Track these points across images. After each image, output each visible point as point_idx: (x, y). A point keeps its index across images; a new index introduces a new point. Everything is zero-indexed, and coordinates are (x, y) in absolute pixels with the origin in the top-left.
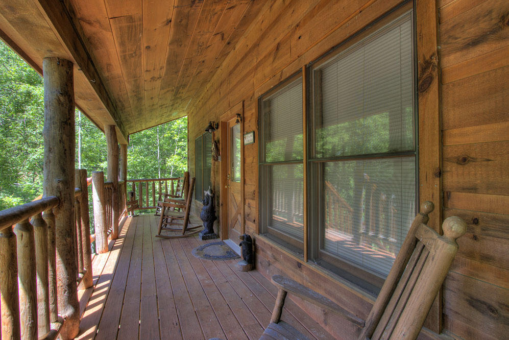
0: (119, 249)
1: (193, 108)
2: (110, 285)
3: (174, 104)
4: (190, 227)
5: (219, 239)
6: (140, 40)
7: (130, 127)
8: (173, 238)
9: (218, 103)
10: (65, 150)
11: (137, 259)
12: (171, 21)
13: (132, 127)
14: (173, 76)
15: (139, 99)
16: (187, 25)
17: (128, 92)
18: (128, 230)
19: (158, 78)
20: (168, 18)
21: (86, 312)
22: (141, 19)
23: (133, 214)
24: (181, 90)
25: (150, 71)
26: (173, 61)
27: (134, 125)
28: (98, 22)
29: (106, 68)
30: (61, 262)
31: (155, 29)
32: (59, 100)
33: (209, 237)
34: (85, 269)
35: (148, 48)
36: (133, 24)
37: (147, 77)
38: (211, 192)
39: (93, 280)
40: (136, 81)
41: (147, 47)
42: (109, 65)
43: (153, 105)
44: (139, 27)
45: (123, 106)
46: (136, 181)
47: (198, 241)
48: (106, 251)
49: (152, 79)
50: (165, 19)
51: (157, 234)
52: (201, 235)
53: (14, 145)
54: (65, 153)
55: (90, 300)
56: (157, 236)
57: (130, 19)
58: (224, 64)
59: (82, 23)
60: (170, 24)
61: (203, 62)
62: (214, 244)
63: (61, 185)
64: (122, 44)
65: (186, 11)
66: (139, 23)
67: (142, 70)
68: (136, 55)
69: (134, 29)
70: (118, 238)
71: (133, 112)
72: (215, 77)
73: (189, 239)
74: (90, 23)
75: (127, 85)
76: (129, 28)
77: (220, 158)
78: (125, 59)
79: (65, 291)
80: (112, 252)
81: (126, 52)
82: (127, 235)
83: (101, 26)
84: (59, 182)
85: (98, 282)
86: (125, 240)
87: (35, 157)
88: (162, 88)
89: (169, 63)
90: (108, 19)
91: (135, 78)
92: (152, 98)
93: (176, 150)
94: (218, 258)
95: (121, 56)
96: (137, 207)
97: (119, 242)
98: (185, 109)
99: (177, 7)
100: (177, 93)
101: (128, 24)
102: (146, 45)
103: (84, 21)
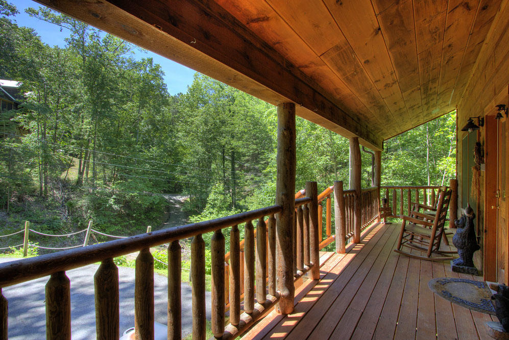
0: (354, 254)
1: (461, 99)
2: (331, 284)
3: (429, 102)
4: (442, 250)
5: (480, 277)
6: (354, 59)
7: (383, 134)
8: (415, 258)
9: (483, 90)
10: (287, 171)
11: (365, 268)
12: (379, 29)
13: (385, 133)
14: (413, 75)
15: (381, 107)
16: (402, 22)
17: (365, 105)
18: (373, 236)
19: (393, 83)
20: (375, 28)
21: (305, 298)
22: (347, 43)
23: (385, 221)
24: (430, 85)
25: (380, 80)
26: (403, 63)
27: (387, 132)
28: (312, 63)
29: (335, 93)
30: (282, 254)
31: (366, 44)
32: (284, 134)
33: (464, 270)
34: (311, 262)
35: (367, 62)
36: (342, 50)
37: (380, 86)
38: (470, 210)
39: (321, 274)
40: (368, 93)
41: (365, 62)
42: (336, 89)
43: (400, 109)
44: (348, 51)
45: (366, 117)
46: (390, 187)
47: (446, 272)
48: (343, 253)
49: (386, 86)
50: (372, 30)
51: (397, 249)
52: (452, 263)
53: (310, 154)
54: (287, 173)
55: (311, 290)
56: (395, 251)
57: (337, 48)
58: (489, 35)
59: (301, 69)
60: (380, 32)
61: (450, 46)
62: (468, 282)
63: (284, 197)
64: (339, 69)
65: (393, 11)
66: (346, 47)
67: (370, 83)
68: (357, 73)
69: (345, 54)
70: (359, 243)
71: (379, 120)
72: (480, 56)
73: (435, 265)
74: (306, 67)
75: (362, 100)
76: (339, 55)
77: (483, 166)
78: (348, 80)
79: (284, 276)
80: (348, 254)
81: (346, 74)
82: (369, 241)
83: (316, 65)
84: (283, 194)
85: (324, 278)
86: (364, 247)
87: (320, 163)
88: (403, 91)
89: (398, 65)
90: (318, 57)
91: (366, 91)
92: (395, 103)
93: (450, 150)
94: (462, 302)
95: (344, 79)
96: (390, 215)
97: (359, 247)
98: (450, 102)
99: (380, 13)
100: (426, 90)
101: (337, 53)
102: (363, 61)
103: (302, 67)
